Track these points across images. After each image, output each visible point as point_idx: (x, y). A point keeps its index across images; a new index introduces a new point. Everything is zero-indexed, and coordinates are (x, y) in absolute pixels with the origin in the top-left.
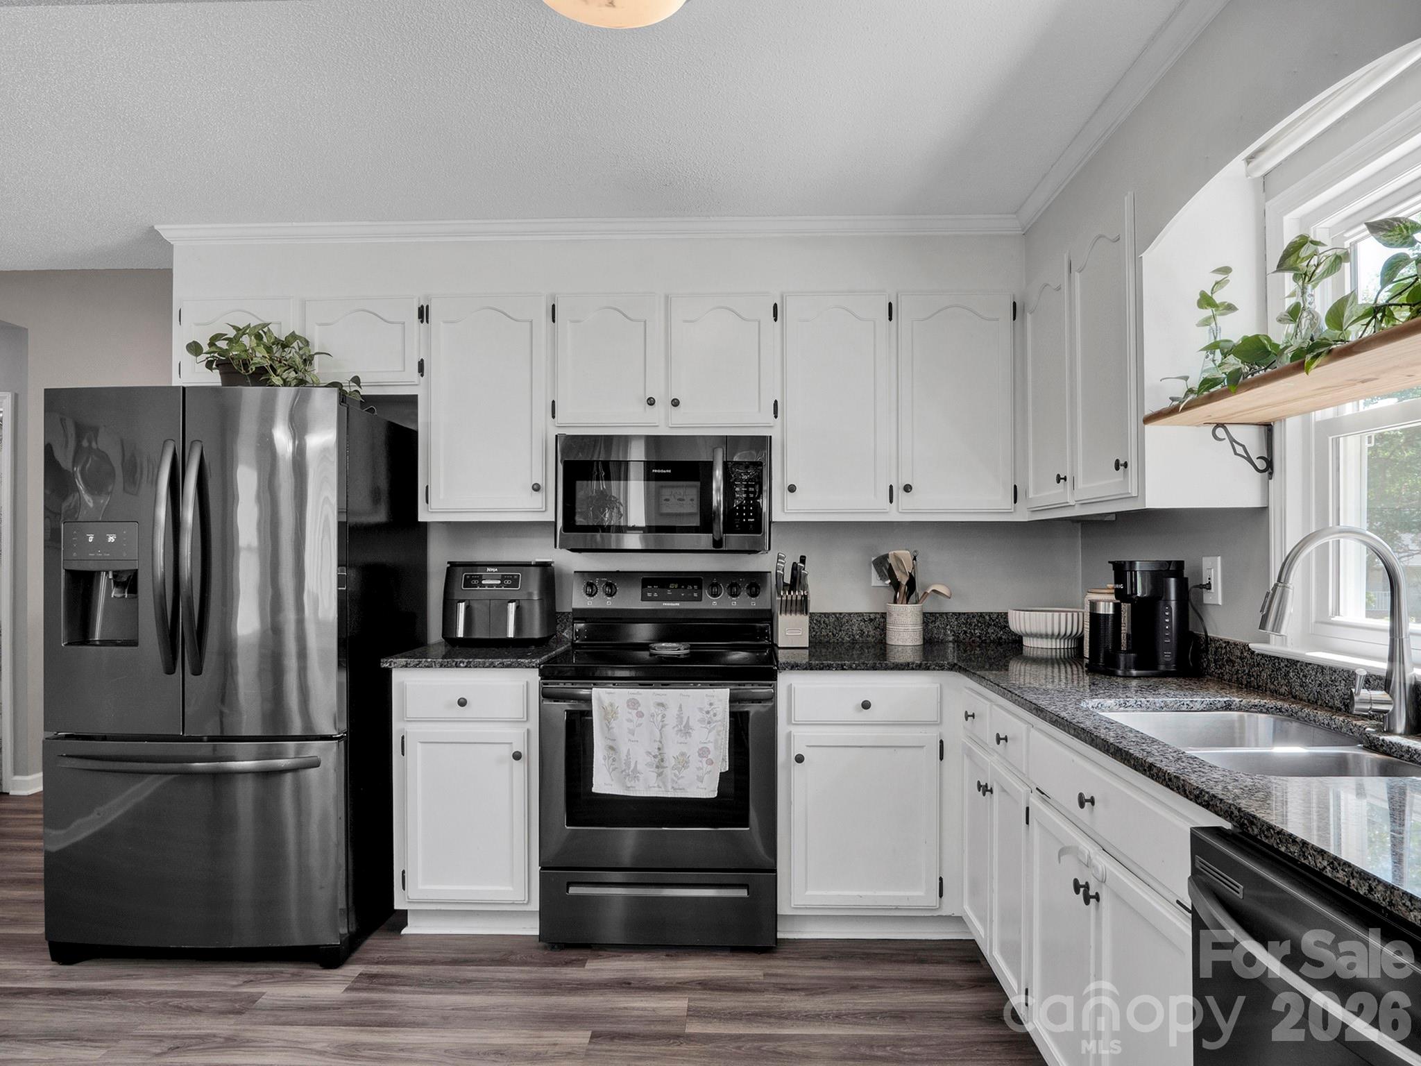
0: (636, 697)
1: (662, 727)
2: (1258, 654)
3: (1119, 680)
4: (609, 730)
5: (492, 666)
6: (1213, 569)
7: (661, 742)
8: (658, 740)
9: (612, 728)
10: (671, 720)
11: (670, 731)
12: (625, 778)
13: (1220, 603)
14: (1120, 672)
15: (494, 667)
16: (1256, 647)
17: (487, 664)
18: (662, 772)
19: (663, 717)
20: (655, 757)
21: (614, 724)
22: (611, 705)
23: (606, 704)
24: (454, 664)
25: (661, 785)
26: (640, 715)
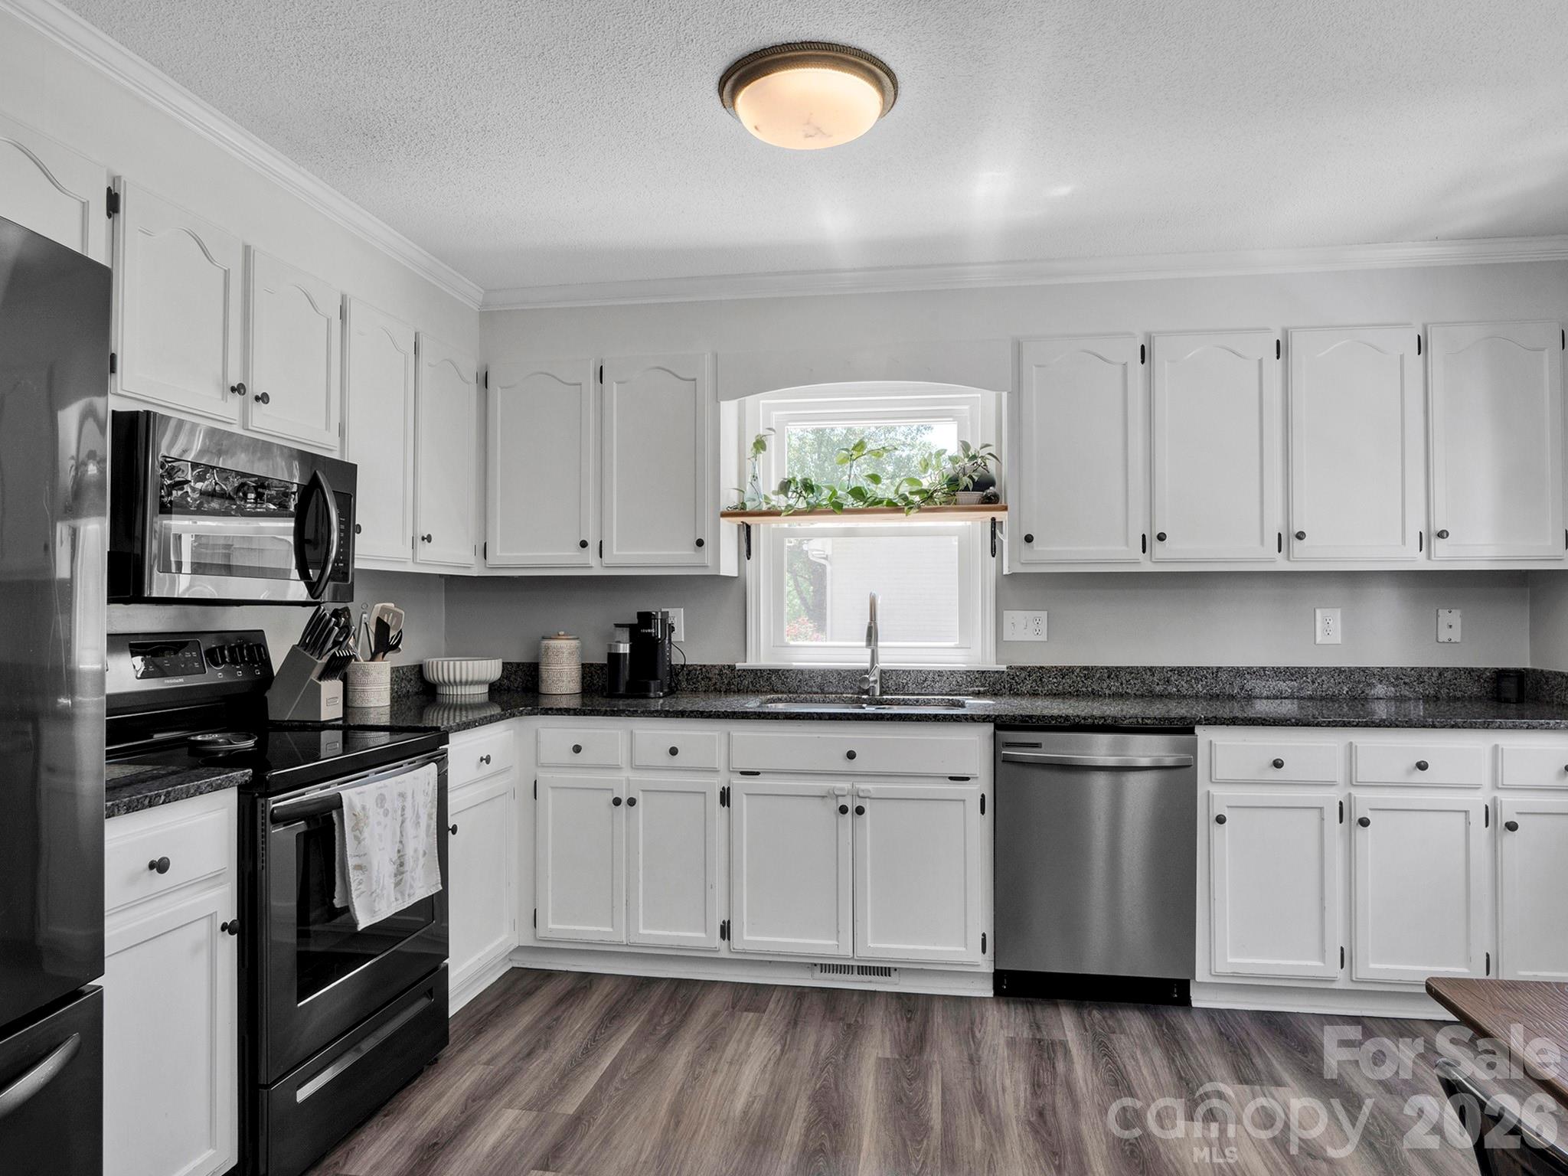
0: (383, 791)
1: (403, 822)
2: (739, 670)
3: (653, 701)
4: (359, 843)
5: (199, 792)
6: (678, 617)
7: (401, 842)
8: (398, 840)
9: (364, 839)
10: (409, 813)
11: (409, 824)
12: (374, 901)
13: (683, 640)
14: (652, 695)
15: (201, 793)
16: (739, 665)
17: (192, 791)
18: (401, 880)
19: (403, 809)
20: (394, 864)
21: (366, 834)
22: (364, 808)
23: (358, 809)
24: (147, 802)
25: (399, 897)
26: (386, 814)
